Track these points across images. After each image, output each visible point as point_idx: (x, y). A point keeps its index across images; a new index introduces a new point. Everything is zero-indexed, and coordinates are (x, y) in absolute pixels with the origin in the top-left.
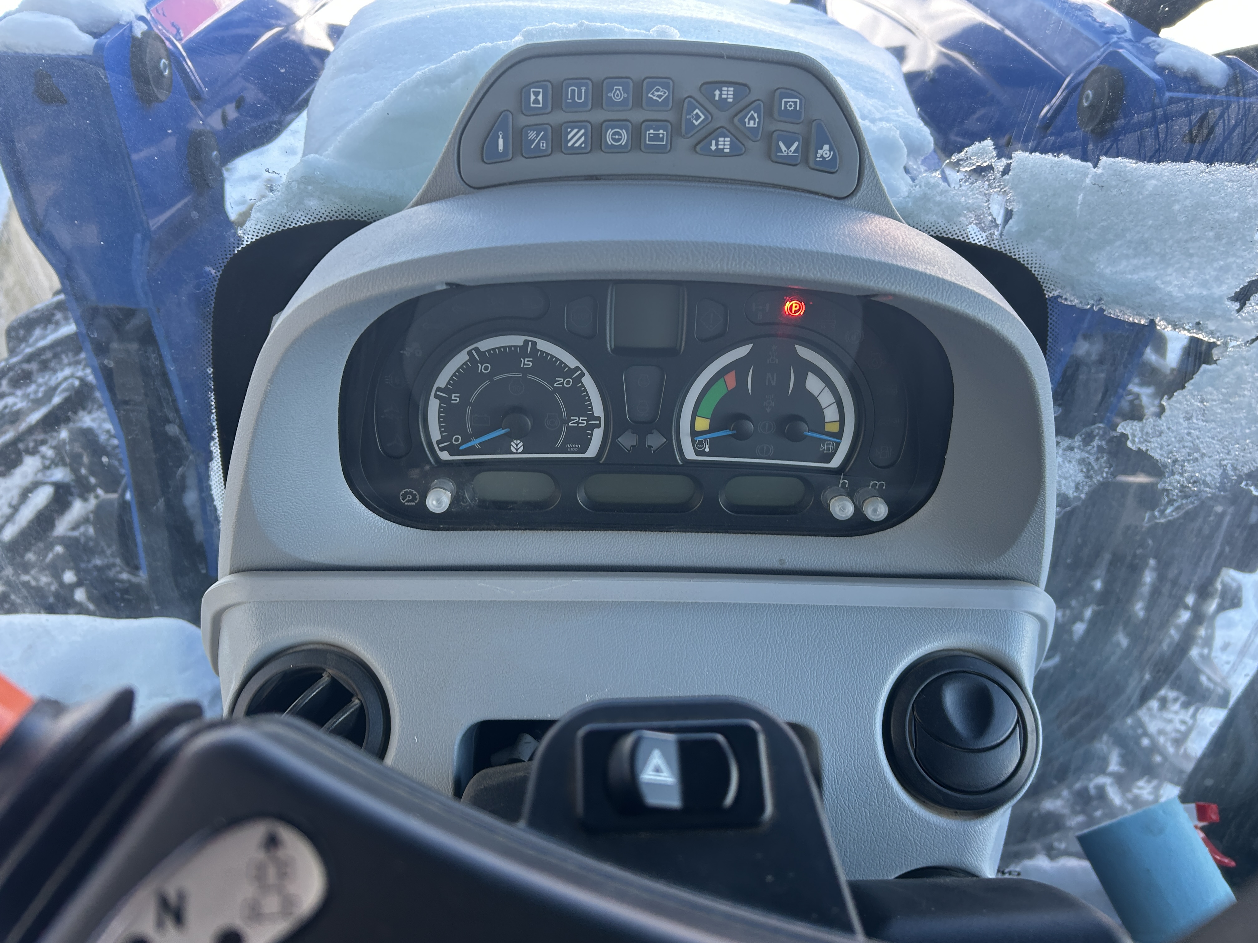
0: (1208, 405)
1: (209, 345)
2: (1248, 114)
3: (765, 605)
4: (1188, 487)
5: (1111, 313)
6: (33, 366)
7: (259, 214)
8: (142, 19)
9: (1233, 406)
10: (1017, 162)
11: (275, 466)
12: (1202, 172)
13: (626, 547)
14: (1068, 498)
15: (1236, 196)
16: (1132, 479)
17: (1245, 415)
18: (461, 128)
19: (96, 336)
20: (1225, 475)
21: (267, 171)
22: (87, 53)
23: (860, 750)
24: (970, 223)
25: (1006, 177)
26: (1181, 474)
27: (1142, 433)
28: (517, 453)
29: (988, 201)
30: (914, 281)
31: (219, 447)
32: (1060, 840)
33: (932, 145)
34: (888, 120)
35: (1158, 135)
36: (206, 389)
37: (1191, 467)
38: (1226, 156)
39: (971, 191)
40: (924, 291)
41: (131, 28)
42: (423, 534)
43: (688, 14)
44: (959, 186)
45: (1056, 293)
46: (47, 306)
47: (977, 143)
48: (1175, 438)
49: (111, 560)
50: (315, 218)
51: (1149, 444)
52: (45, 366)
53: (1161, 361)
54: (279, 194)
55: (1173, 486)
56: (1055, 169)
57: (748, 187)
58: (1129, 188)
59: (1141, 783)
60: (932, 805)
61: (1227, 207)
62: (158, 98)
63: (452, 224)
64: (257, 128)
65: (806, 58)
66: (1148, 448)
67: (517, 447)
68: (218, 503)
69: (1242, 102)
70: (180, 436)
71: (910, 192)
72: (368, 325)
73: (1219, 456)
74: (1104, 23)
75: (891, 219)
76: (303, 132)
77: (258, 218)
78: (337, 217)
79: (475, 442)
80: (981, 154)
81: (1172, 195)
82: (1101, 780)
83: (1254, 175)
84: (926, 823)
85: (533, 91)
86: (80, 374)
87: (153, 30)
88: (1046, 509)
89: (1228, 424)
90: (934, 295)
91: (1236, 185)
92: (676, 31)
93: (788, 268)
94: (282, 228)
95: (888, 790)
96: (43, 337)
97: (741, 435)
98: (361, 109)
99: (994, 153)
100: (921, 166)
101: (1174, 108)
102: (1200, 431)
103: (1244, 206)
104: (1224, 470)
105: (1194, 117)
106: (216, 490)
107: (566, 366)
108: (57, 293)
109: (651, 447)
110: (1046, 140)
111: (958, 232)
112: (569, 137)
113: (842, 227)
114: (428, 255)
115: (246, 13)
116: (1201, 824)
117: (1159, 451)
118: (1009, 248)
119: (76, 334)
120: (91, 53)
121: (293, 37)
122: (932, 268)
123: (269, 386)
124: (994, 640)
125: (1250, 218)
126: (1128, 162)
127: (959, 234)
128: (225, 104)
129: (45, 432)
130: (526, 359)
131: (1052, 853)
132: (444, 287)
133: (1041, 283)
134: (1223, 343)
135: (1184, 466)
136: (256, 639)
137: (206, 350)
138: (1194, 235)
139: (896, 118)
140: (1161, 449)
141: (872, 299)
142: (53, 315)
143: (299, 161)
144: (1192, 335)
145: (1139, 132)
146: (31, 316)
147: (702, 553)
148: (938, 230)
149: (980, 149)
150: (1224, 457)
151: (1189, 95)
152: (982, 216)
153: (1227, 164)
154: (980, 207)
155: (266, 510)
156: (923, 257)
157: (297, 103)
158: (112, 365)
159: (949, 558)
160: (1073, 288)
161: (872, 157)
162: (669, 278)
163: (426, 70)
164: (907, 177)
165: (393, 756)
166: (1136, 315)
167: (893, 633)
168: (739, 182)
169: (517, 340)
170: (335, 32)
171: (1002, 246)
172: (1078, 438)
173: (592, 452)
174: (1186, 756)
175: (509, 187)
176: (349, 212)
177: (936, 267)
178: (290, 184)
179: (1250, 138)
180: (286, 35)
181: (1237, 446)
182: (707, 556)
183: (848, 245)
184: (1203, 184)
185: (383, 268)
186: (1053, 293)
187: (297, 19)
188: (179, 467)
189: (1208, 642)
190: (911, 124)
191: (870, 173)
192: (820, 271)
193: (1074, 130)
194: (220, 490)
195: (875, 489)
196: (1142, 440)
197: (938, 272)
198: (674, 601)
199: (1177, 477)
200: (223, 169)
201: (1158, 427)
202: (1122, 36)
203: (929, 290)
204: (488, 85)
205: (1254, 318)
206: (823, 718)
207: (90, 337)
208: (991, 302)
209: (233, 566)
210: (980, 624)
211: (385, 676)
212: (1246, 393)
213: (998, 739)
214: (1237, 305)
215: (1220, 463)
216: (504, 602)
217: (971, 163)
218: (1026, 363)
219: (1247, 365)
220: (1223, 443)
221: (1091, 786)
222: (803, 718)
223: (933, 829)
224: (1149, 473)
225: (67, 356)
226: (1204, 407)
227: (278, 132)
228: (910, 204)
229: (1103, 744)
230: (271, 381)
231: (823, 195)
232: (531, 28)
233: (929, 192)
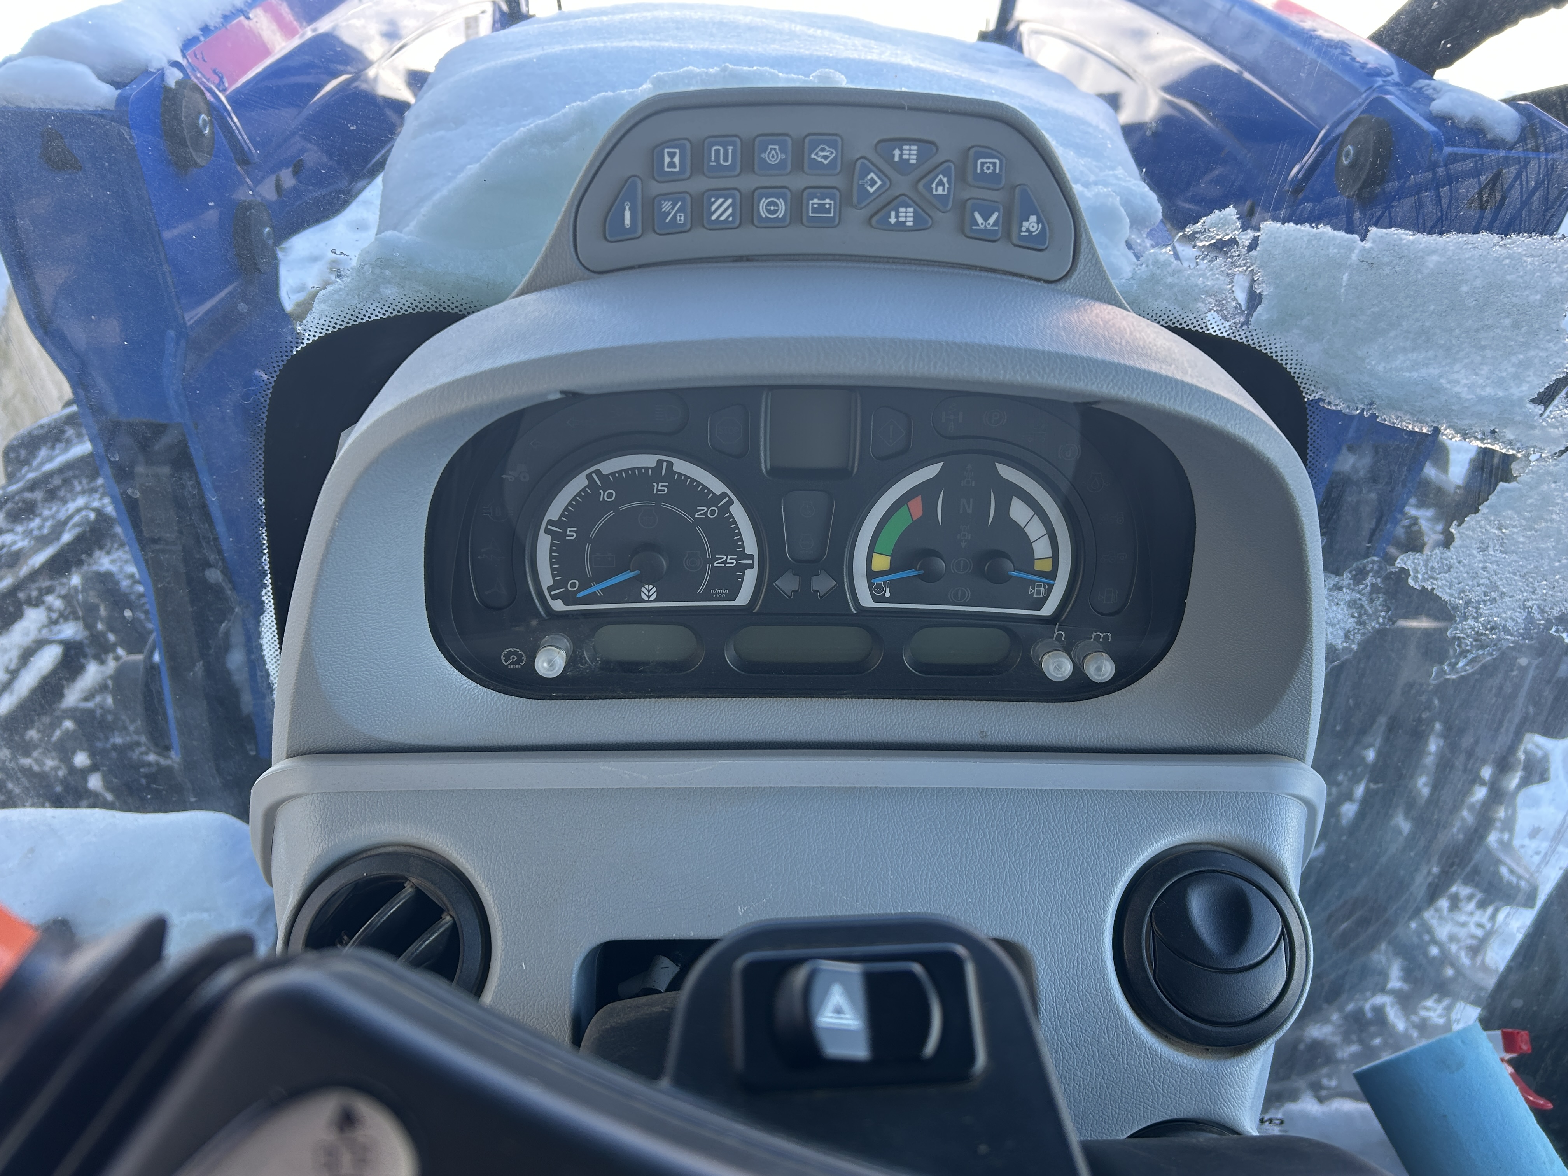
0: (1507, 532)
1: (261, 469)
2: (1551, 173)
3: (963, 789)
4: (1485, 635)
5: (1385, 420)
6: (38, 495)
7: (323, 306)
8: (176, 64)
9: (1539, 533)
10: (1266, 234)
11: (343, 622)
12: (1495, 245)
13: (787, 718)
14: (1336, 650)
15: (1538, 274)
16: (1413, 624)
17: (1554, 544)
18: (578, 198)
19: (117, 459)
20: (1530, 619)
21: (334, 252)
22: (108, 108)
23: (1086, 973)
24: (1210, 310)
25: (1253, 253)
26: (1476, 619)
27: (1426, 569)
28: (649, 601)
29: (1231, 282)
30: (1147, 384)
31: (272, 597)
32: (1330, 1076)
33: (1160, 215)
34: (1106, 184)
35: (1440, 201)
36: (256, 524)
37: (1488, 609)
38: (1525, 225)
39: (1210, 271)
40: (1159, 396)
41: (162, 74)
42: (531, 704)
43: (855, 55)
44: (1195, 265)
45: (1317, 396)
46: (56, 421)
47: (1217, 212)
48: (1468, 574)
49: (136, 738)
50: (394, 310)
51: (1435, 582)
52: (52, 496)
53: (1443, 477)
54: (349, 280)
55: (1466, 634)
56: (1314, 243)
57: (936, 269)
58: (1405, 266)
59: (1429, 1003)
60: (1177, 1040)
61: (1526, 287)
62: (196, 163)
63: (568, 317)
64: (321, 199)
65: (1006, 108)
66: (1434, 586)
67: (649, 593)
68: (271, 667)
69: (1543, 157)
70: (223, 584)
71: (1134, 273)
72: (462, 443)
73: (1523, 596)
74: (1366, 64)
75: (1115, 307)
76: (378, 202)
77: (322, 311)
78: (421, 309)
79: (596, 588)
80: (1223, 224)
81: (1459, 274)
82: (1380, 999)
83: (1559, 248)
84: (1169, 1064)
85: (668, 152)
86: (96, 504)
87: (190, 78)
88: (1314, 666)
89: (1533, 556)
90: (1172, 401)
91: (1537, 261)
92: (843, 77)
93: (989, 370)
94: (352, 322)
95: (1121, 1022)
96: (51, 459)
97: (929, 576)
98: (450, 174)
99: (1238, 224)
100: (1146, 240)
101: (1458, 166)
102: (1498, 565)
103: (1548, 286)
104: (1529, 613)
105: (1484, 177)
106: (268, 650)
107: (710, 491)
108: (68, 404)
109: (818, 591)
110: (1302, 206)
111: (1194, 321)
112: (713, 208)
113: (1055, 317)
114: (538, 356)
115: (306, 57)
116: (1509, 1056)
117: (1448, 591)
118: (1258, 340)
119: (91, 455)
120: (112, 107)
121: (364, 86)
122: (1169, 367)
123: (337, 521)
124: (1251, 830)
125: (1556, 300)
126: (1404, 233)
127: (1196, 324)
128: (280, 169)
129: (52, 578)
130: (660, 484)
131: (1321, 1094)
132: (558, 396)
133: (1299, 384)
134: (1524, 455)
135: (1480, 609)
136: (320, 841)
137: (256, 476)
138: (1487, 323)
139: (1115, 181)
140: (1450, 588)
141: (1093, 406)
142: (63, 432)
143: (373, 240)
144: (1486, 446)
145: (1416, 196)
146: (36, 433)
147: (883, 724)
148: (1169, 318)
149: (1220, 219)
150: (1529, 597)
151: (1476, 151)
152: (1224, 302)
153: (1525, 234)
154: (1221, 290)
155: (332, 678)
156: (1156, 354)
157: (369, 166)
158: (138, 495)
159: (1192, 728)
160: (1338, 389)
161: (1090, 230)
162: (841, 382)
163: (532, 125)
164: (1130, 254)
165: (494, 988)
166: (1417, 422)
167: (1124, 822)
168: (925, 262)
169: (648, 460)
170: (417, 80)
171: (1250, 338)
172: (1347, 575)
173: (743, 598)
174: (1484, 968)
175: (638, 270)
176: (436, 302)
177: (1173, 366)
178: (363, 268)
179: (1554, 203)
180: (355, 84)
181: (1545, 583)
182: (889, 729)
183: (1063, 340)
184: (1496, 259)
185: (481, 373)
186: (1313, 395)
187: (369, 64)
188: (222, 622)
189: (1509, 825)
190: (1133, 188)
191: (1087, 250)
192: (1029, 372)
193: (1336, 195)
194: (273, 650)
195: (1098, 642)
196: (1426, 576)
197: (1175, 372)
198: (848, 786)
199: (1471, 622)
200: (278, 248)
201: (1446, 560)
202: (1389, 78)
203: (1165, 395)
204: (611, 145)
205: (1563, 425)
206: (1038, 932)
207: (110, 461)
208: (1242, 409)
209: (290, 748)
210: (1233, 811)
211: (483, 886)
212: (1554, 516)
213: (1258, 956)
214: (1539, 409)
215: (1524, 605)
216: (634, 789)
217: (1209, 237)
218: (1287, 484)
219: (1555, 482)
220: (1527, 580)
221: (1367, 1007)
222: (1013, 932)
223: (1178, 1071)
224: (1436, 618)
225: (80, 483)
226: (1503, 535)
227: (346, 203)
228: (1135, 287)
229: (1381, 955)
230: (340, 516)
231: (1030, 278)
232: (662, 73)
233: (1158, 272)
